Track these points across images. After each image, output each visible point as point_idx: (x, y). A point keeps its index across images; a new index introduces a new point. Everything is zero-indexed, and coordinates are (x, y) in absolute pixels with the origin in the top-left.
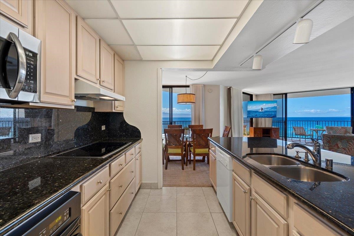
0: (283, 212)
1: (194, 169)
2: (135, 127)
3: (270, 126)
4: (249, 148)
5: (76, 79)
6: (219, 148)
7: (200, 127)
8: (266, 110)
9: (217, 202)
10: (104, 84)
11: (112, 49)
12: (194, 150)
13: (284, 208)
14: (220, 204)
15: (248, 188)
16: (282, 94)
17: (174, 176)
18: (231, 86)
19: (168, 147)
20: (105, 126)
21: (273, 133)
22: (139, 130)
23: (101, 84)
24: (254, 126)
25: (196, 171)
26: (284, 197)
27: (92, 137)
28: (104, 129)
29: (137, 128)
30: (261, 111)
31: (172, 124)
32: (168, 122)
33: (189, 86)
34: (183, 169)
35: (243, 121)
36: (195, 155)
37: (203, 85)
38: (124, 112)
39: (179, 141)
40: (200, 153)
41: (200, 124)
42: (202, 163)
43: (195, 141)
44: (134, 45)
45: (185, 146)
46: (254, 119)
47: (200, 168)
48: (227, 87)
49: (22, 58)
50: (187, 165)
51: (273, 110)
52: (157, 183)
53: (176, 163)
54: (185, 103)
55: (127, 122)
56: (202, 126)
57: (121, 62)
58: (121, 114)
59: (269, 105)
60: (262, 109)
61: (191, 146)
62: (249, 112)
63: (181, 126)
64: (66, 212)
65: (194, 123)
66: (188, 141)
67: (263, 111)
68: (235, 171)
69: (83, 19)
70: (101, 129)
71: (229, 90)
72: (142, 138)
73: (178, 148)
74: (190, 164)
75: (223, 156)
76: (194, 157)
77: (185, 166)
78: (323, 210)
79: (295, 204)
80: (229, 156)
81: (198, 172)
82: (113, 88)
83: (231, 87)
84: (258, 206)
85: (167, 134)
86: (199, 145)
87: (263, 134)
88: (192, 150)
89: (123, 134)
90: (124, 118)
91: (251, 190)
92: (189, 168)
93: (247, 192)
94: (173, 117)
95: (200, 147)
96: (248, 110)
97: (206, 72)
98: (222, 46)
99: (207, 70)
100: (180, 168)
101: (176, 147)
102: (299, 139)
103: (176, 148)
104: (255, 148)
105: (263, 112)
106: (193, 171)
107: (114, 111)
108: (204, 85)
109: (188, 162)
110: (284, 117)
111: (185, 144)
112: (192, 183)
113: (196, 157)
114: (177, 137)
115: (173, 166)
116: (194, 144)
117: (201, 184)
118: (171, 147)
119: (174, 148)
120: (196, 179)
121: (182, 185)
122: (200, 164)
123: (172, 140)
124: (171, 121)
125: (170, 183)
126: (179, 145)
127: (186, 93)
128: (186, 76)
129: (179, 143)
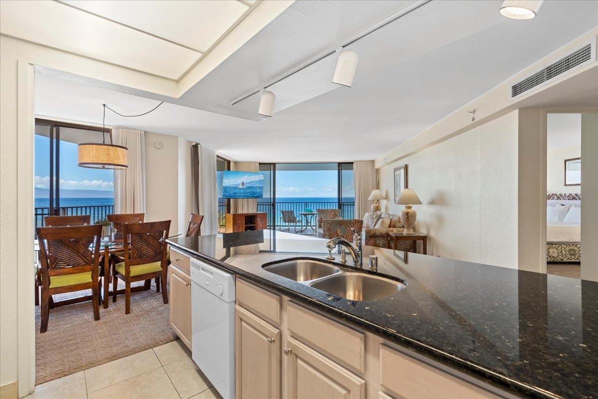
0: (358, 365)
1: (128, 311)
3: (255, 212)
4: (225, 249)
6: (197, 258)
7: (138, 219)
8: (248, 185)
9: (194, 371)
12: (126, 270)
13: (360, 357)
14: (200, 372)
15: (276, 331)
16: (271, 164)
17: (70, 342)
18: (198, 142)
19: (50, 272)
21: (259, 221)
24: (231, 213)
26: (360, 338)
30: (241, 187)
31: (57, 214)
33: (109, 129)
34: (97, 317)
35: (217, 204)
36: (128, 279)
37: (143, 133)
39: (85, 255)
40: (149, 272)
41: (136, 213)
42: (145, 293)
43: (130, 250)
45: (102, 264)
46: (231, 200)
47: (143, 304)
48: (192, 142)
50: (106, 307)
51: (258, 185)
52: (16, 383)
53: (74, 308)
54: (101, 166)
56: (141, 216)
59: (252, 177)
60: (243, 184)
61: (118, 261)
62: (225, 189)
63: (86, 219)
65: (122, 210)
66: (111, 252)
67: (244, 187)
68: (239, 302)
71: (195, 148)
73: (83, 271)
74: (114, 300)
75: (212, 277)
76: (128, 284)
77: (102, 310)
78: (442, 350)
79: (382, 346)
80: (228, 275)
81: (137, 316)
83: (198, 144)
84: (300, 362)
85: (45, 241)
86: (141, 257)
87: (246, 224)
88: (122, 270)
91: (281, 335)
92: (114, 312)
93: (274, 340)
95: (143, 259)
96: (224, 185)
97: (161, 102)
98: (205, 55)
99: (163, 99)
100: (89, 315)
101: (78, 269)
102: (287, 228)
103: (78, 271)
104: (234, 248)
105: (244, 189)
106: (125, 316)
108: (145, 132)
109: (111, 299)
110: (272, 197)
111: (103, 259)
112: (127, 346)
113: (131, 283)
114: (80, 245)
115: (65, 316)
116: (127, 257)
117: (149, 342)
118: (59, 271)
119: (70, 274)
120: (135, 334)
121: (99, 361)
122: (141, 297)
123: (64, 254)
124: (54, 206)
125: (61, 368)
126: (87, 263)
127: (103, 143)
128: (104, 105)
129: (85, 259)
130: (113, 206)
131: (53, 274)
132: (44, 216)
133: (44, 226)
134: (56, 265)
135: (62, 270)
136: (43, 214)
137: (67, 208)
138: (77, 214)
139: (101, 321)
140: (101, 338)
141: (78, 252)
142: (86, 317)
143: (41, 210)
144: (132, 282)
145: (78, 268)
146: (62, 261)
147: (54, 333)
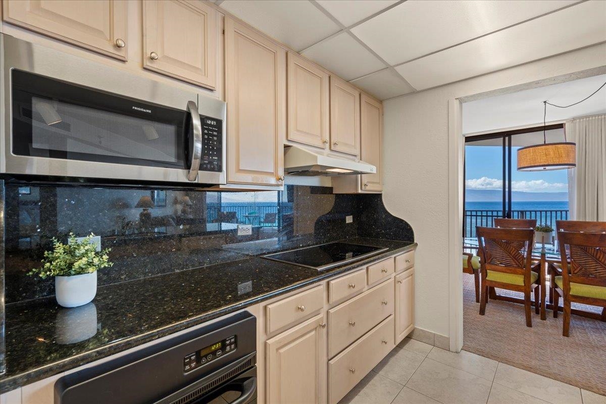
1: (566, 334)
2: (403, 221)
5: (286, 147)
10: (338, 148)
11: (355, 86)
12: (566, 285)
17: (497, 333)
19: (487, 266)
20: (352, 216)
22: (410, 226)
23: (333, 148)
25: (570, 339)
27: (328, 234)
28: (351, 221)
29: (406, 222)
31: (509, 216)
32: (497, 211)
33: (562, 124)
34: (529, 324)
36: (569, 298)
38: (383, 193)
39: (516, 257)
40: (598, 297)
41: (600, 221)
43: (569, 263)
44: (388, 67)
49: (197, 129)
50: (543, 318)
52: (449, 339)
53: (513, 306)
54: (541, 168)
55: (389, 211)
57: (377, 104)
58: (378, 196)
61: (558, 273)
63: (533, 223)
64: (230, 339)
65: (579, 216)
66: (548, 261)
69: (298, 53)
70: (346, 222)
72: (415, 242)
73: (515, 273)
74: (555, 316)
77: (536, 320)
81: (577, 344)
82: (357, 152)
85: (483, 238)
86: (584, 275)
88: (560, 284)
89: (381, 231)
90: (382, 203)
92: (551, 327)
94: (513, 200)
100: (522, 319)
103: (509, 271)
106: (562, 337)
107: (360, 191)
112: (548, 367)
113: (572, 303)
114: (511, 247)
115: (502, 310)
116: (566, 270)
117: (578, 379)
118: (493, 266)
119: (503, 272)
120: (564, 361)
121: (514, 363)
122: (592, 326)
123: (498, 253)
124: (507, 209)
125: (483, 348)
126: (518, 266)
127: (543, 143)
128: (545, 102)
129: (517, 262)
130: (566, 211)
131: (489, 268)
132: (494, 217)
133: (494, 227)
134: (491, 261)
135: (497, 267)
136: (492, 216)
137: (526, 211)
138: (531, 218)
139: (532, 329)
140: (525, 344)
141: (510, 253)
142: (519, 318)
143: (486, 212)
144: (573, 301)
145: (511, 268)
146: (496, 258)
147: (489, 319)
